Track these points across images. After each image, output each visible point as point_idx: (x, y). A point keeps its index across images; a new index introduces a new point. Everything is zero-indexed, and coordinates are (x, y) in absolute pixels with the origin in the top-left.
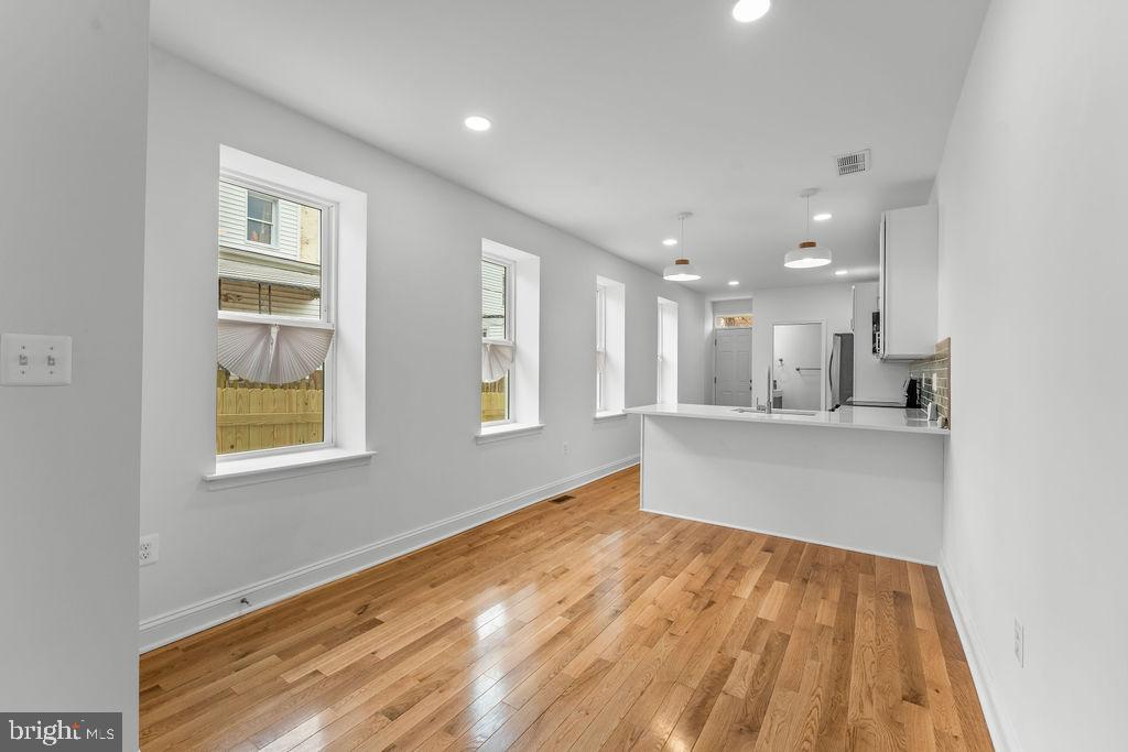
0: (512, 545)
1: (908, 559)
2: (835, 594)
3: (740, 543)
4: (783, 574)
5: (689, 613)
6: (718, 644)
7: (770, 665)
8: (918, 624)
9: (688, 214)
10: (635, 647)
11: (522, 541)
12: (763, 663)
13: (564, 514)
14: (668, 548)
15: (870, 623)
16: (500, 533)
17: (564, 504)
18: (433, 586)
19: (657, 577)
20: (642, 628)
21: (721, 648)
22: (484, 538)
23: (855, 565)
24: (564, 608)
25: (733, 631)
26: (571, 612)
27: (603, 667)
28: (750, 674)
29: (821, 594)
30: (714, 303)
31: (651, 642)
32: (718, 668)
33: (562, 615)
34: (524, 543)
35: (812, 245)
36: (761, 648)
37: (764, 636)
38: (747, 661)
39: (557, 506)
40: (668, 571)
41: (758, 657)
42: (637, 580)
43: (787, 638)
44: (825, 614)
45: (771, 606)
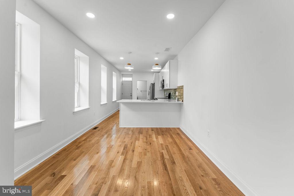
0: (91, 143)
1: (175, 127)
2: (169, 136)
3: (146, 130)
4: (159, 134)
5: (148, 146)
6: (158, 150)
7: (169, 151)
8: (183, 138)
9: (131, 53)
10: (143, 156)
11: (93, 141)
12: (167, 151)
13: (99, 132)
14: (133, 134)
15: (177, 139)
16: (84, 141)
17: (97, 129)
18: (75, 160)
19: (135, 141)
20: (141, 153)
21: (159, 151)
22: (80, 143)
23: (168, 130)
24: (120, 154)
25: (158, 148)
26: (122, 154)
27: (140, 163)
28: (167, 154)
29: (167, 137)
30: (122, 74)
31: (145, 154)
32: (161, 155)
33: (121, 155)
34: (94, 142)
35: (158, 64)
36: (165, 149)
37: (164, 147)
38: (165, 152)
39: (95, 130)
40: (137, 139)
41: (166, 150)
42: (132, 143)
43: (168, 146)
44: (170, 140)
45: (161, 140)
